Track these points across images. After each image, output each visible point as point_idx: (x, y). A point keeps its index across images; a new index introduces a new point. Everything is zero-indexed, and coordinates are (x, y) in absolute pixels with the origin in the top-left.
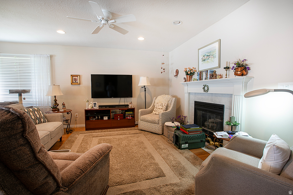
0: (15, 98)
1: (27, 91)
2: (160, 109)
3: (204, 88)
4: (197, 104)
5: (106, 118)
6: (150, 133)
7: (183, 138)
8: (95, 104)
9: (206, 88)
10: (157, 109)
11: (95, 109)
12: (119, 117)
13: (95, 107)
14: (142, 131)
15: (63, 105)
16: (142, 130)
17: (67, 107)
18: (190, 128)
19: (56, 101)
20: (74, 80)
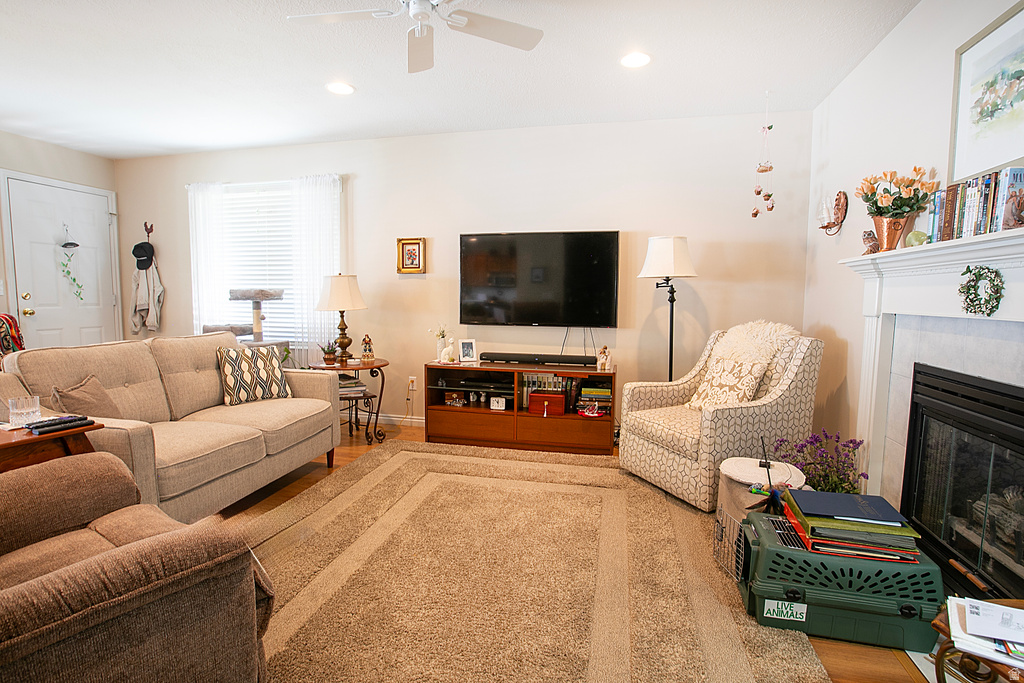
0: (243, 314)
1: (271, 295)
2: (727, 389)
3: (969, 289)
4: (926, 378)
5: (498, 404)
6: (660, 497)
7: (775, 567)
8: (468, 346)
9: (984, 289)
10: (712, 386)
11: (467, 365)
12: (546, 403)
13: (467, 358)
14: (630, 479)
15: (367, 342)
16: (631, 474)
17: (378, 354)
18: (832, 517)
19: (343, 328)
20: (406, 257)
